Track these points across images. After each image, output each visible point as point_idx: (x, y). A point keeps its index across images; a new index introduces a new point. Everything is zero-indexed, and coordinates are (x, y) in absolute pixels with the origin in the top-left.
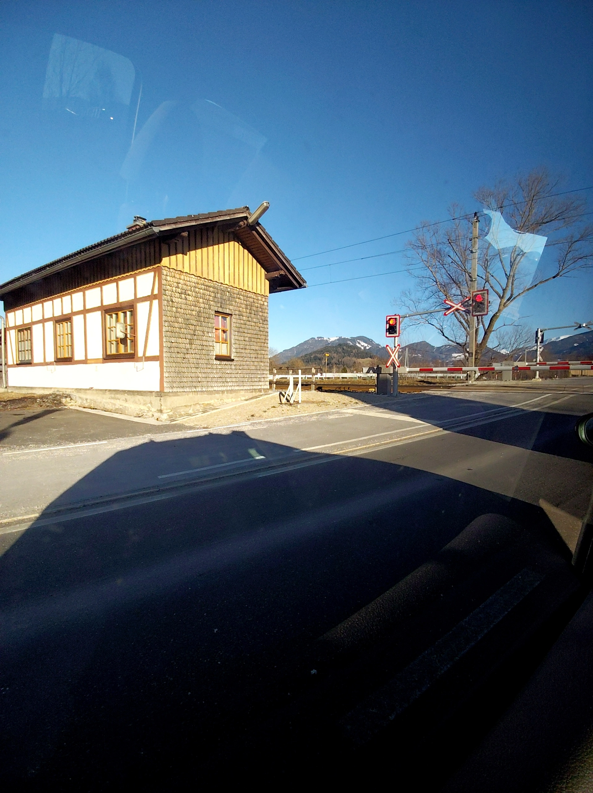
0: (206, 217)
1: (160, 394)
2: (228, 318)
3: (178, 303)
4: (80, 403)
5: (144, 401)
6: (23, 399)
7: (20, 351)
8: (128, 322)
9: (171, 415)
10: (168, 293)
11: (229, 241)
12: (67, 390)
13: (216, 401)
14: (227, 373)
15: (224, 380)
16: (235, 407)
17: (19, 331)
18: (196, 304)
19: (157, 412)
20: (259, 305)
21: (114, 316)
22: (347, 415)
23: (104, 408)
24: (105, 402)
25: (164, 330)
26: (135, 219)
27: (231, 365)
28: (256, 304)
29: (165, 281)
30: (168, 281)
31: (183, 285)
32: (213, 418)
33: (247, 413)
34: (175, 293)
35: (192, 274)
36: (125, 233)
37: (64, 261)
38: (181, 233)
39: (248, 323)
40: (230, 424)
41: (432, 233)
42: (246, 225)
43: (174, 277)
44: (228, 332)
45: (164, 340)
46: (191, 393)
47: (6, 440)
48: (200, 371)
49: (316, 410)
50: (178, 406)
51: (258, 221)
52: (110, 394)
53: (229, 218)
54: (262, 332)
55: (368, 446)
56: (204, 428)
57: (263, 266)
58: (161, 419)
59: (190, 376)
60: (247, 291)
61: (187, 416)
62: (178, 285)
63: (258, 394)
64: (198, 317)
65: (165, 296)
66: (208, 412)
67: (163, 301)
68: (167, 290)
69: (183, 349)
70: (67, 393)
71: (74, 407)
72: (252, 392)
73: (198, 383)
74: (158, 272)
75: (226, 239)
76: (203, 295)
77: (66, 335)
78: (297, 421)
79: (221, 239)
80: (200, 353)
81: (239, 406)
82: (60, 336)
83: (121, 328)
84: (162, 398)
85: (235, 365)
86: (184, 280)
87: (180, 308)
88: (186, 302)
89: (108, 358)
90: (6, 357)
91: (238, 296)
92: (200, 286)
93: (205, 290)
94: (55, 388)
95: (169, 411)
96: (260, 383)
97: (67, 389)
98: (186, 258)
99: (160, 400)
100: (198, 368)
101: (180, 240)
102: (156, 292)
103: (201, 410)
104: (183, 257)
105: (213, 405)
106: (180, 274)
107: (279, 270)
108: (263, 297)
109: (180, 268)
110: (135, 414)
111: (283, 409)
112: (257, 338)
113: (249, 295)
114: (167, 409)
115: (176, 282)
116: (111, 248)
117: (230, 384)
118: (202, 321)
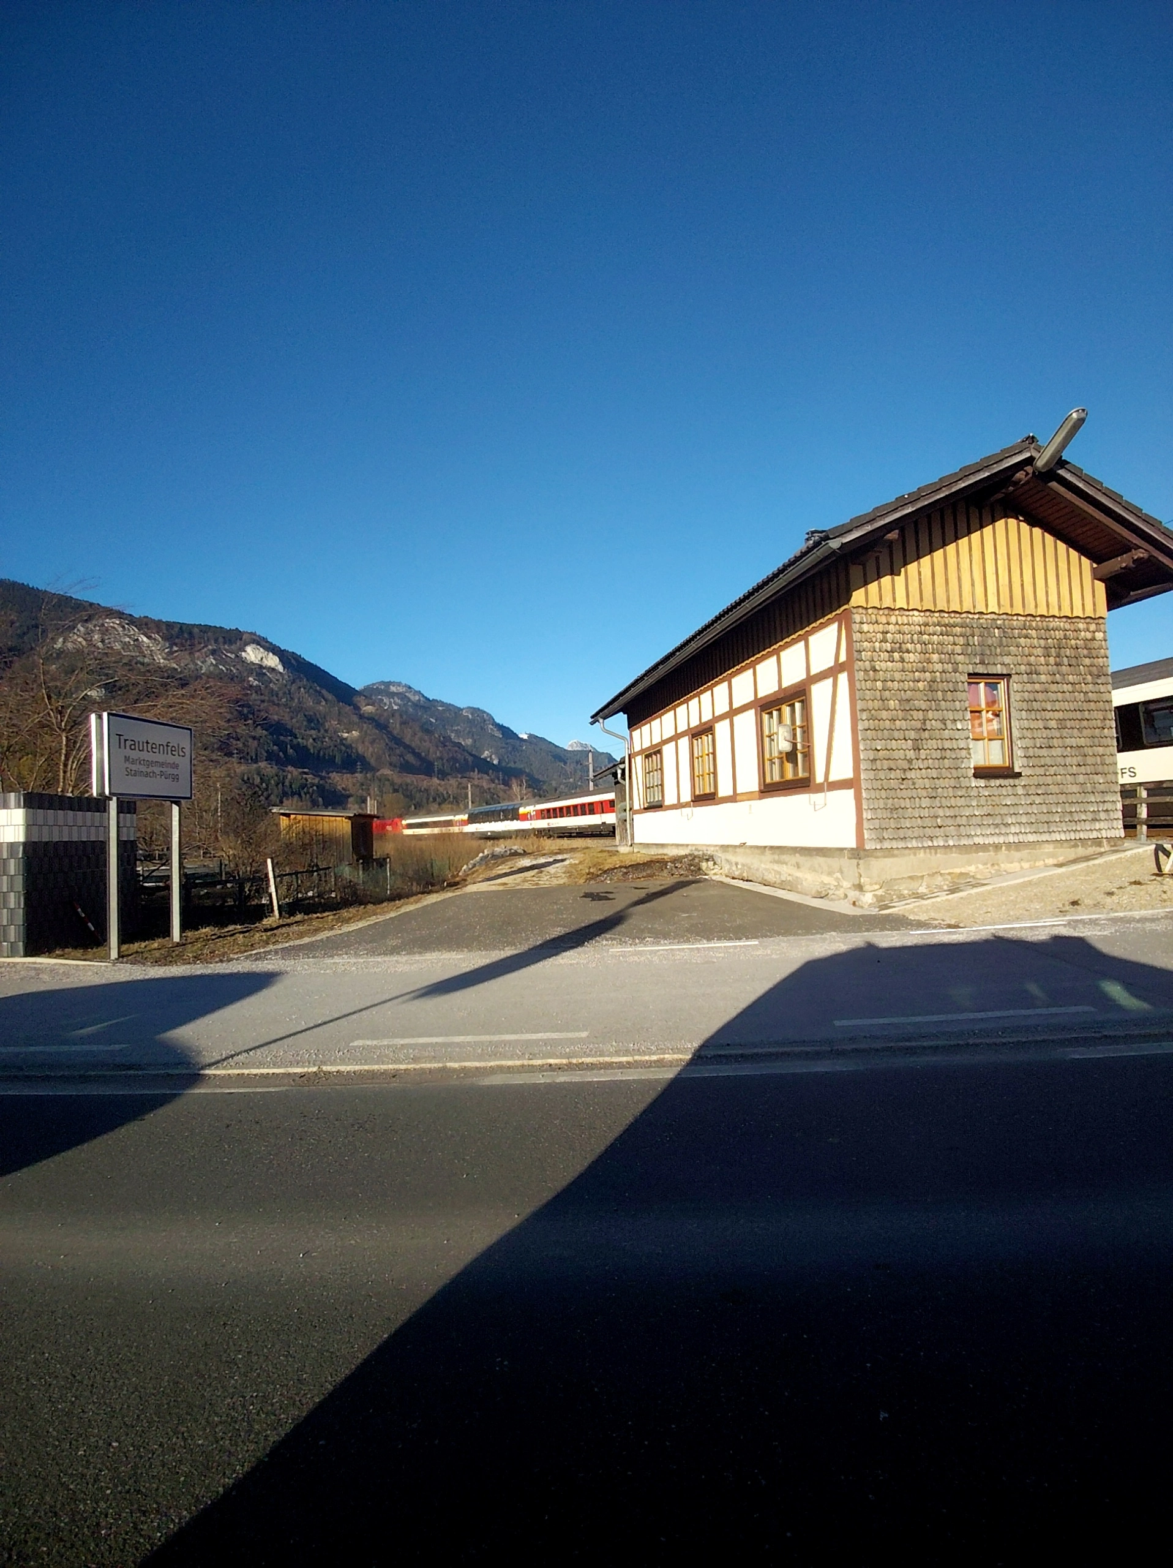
0: (935, 489)
1: (858, 853)
2: (1002, 686)
3: (887, 670)
4: (727, 871)
5: (830, 867)
6: (649, 864)
7: (649, 788)
9: (882, 895)
10: (865, 656)
11: (993, 521)
12: (708, 848)
13: (981, 866)
14: (1006, 805)
15: (998, 820)
16: (1030, 882)
17: (647, 757)
18: (924, 667)
19: (853, 888)
20: (1080, 643)
21: (775, 713)
23: (763, 879)
24: (766, 870)
25: (860, 727)
26: (807, 536)
27: (1015, 785)
28: (1073, 642)
29: (858, 633)
30: (866, 633)
31: (895, 635)
32: (973, 906)
33: (1058, 895)
34: (880, 653)
35: (913, 610)
36: (784, 565)
37: (698, 637)
38: (885, 535)
39: (1054, 687)
40: (1013, 921)
42: (1030, 475)
44: (1004, 714)
45: (861, 747)
46: (922, 850)
47: (619, 928)
48: (941, 803)
50: (894, 877)
51: (1061, 457)
52: (773, 854)
53: (989, 474)
54: (1092, 704)
56: (950, 926)
57: (1083, 551)
58: (860, 903)
59: (917, 816)
60: (1046, 617)
61: (914, 898)
62: (884, 637)
63: (1091, 850)
64: (930, 692)
65: (859, 663)
66: (962, 891)
67: (856, 672)
68: (864, 650)
69: (900, 761)
70: (709, 853)
71: (718, 876)
72: (1076, 846)
73: (938, 829)
74: (846, 621)
75: (987, 517)
76: (940, 646)
77: (707, 757)
79: (974, 522)
80: (937, 767)
81: (1040, 882)
82: (698, 758)
83: (786, 734)
84: (861, 862)
85: (1025, 785)
86: (897, 623)
87: (891, 680)
88: (903, 666)
89: (769, 789)
90: (631, 798)
91: (1025, 631)
92: (931, 629)
93: (943, 636)
94: (693, 845)
95: (877, 887)
96: (1097, 825)
97: (708, 845)
98: (900, 580)
99: (858, 864)
100: (935, 798)
101: (886, 551)
102: (843, 658)
103: (945, 888)
104: (893, 580)
105: (973, 877)
106: (888, 614)
107: (1130, 551)
108: (1092, 621)
109: (887, 602)
110: (813, 892)
111: (1165, 888)
112: (1082, 719)
113: (1051, 625)
114: (871, 884)
115: (881, 630)
116: (763, 599)
117: (1013, 829)
118: (940, 699)
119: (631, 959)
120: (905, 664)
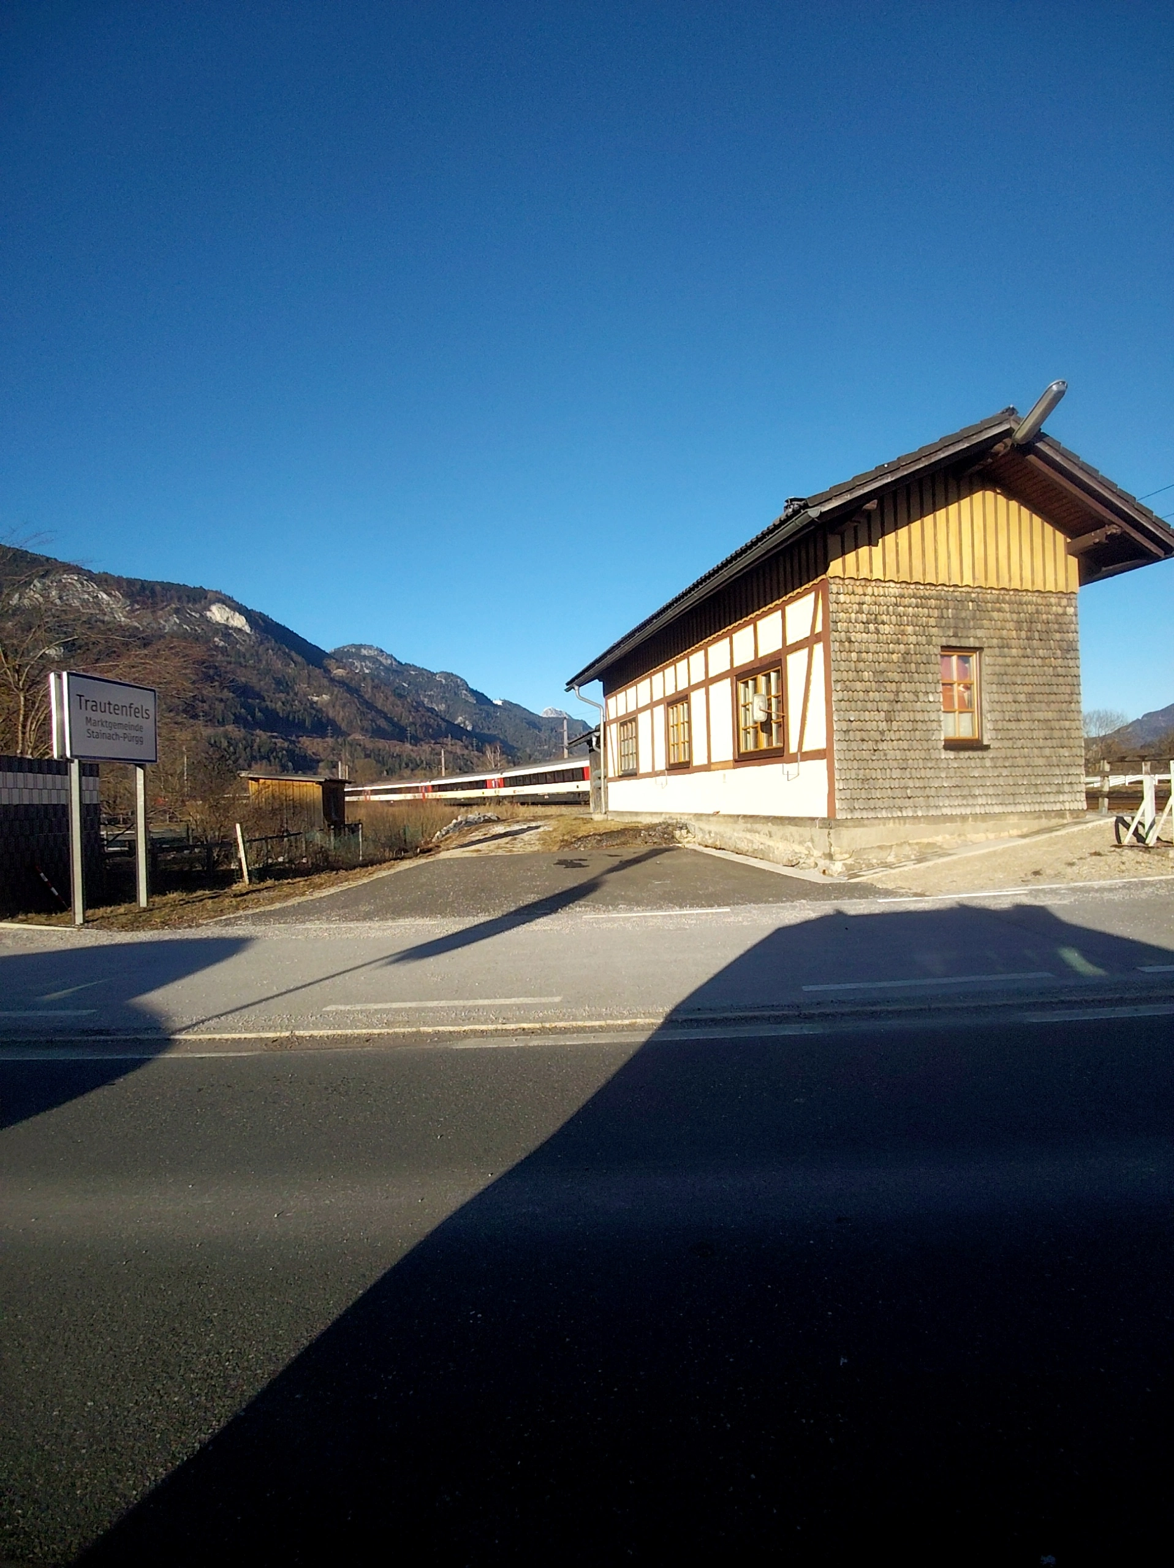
0: (917, 458)
1: (829, 822)
2: (974, 658)
3: (862, 641)
4: (700, 840)
5: (801, 836)
6: (622, 832)
7: (624, 756)
8: (773, 692)
9: (851, 864)
10: (841, 627)
11: (971, 493)
12: (682, 817)
13: (947, 837)
14: (974, 777)
15: (965, 792)
16: (995, 852)
17: (623, 724)
18: (898, 639)
19: (823, 857)
20: (1052, 618)
21: (751, 683)
23: (735, 847)
24: (739, 838)
25: (834, 698)
26: (786, 504)
27: (983, 758)
28: (1044, 616)
29: (834, 604)
30: (842, 604)
31: (871, 606)
32: (939, 875)
33: (1021, 865)
34: (855, 624)
35: (889, 581)
36: (762, 533)
37: (675, 605)
38: (863, 505)
39: (1024, 661)
40: (978, 890)
42: (1009, 447)
43: (853, 593)
44: (975, 688)
45: (835, 718)
46: (892, 821)
47: (592, 896)
48: (911, 774)
50: (863, 847)
51: (1040, 429)
52: (745, 823)
53: (968, 445)
54: (1060, 678)
56: (916, 895)
57: (1058, 525)
58: (830, 871)
59: (887, 787)
60: (1020, 591)
61: (882, 867)
62: (860, 608)
63: (1054, 822)
64: (903, 664)
65: (835, 633)
66: (928, 860)
67: (831, 643)
68: (840, 621)
69: (872, 732)
70: (683, 821)
71: (691, 845)
72: (1040, 817)
73: (907, 800)
74: (823, 590)
75: (965, 488)
76: (914, 619)
77: (682, 725)
78: (1162, 892)
79: (953, 494)
80: (908, 739)
81: (1004, 852)
82: (673, 727)
83: (761, 704)
84: (832, 831)
85: (993, 758)
86: (873, 595)
87: (865, 652)
88: (878, 638)
89: (743, 759)
90: (606, 766)
91: (998, 605)
92: (906, 601)
93: (918, 608)
94: (667, 813)
95: (847, 856)
96: (1061, 798)
97: (683, 814)
98: (877, 551)
99: (829, 834)
100: (906, 769)
101: (863, 521)
102: (819, 628)
103: (913, 857)
104: (870, 551)
105: (940, 847)
106: (865, 585)
107: (1104, 526)
108: (1064, 596)
109: (864, 573)
110: (785, 861)
111: (1124, 859)
112: (1050, 693)
113: (1024, 599)
114: (841, 853)
115: (857, 601)
116: (741, 567)
117: (980, 801)
118: (914, 671)
119: (604, 925)
120: (880, 635)
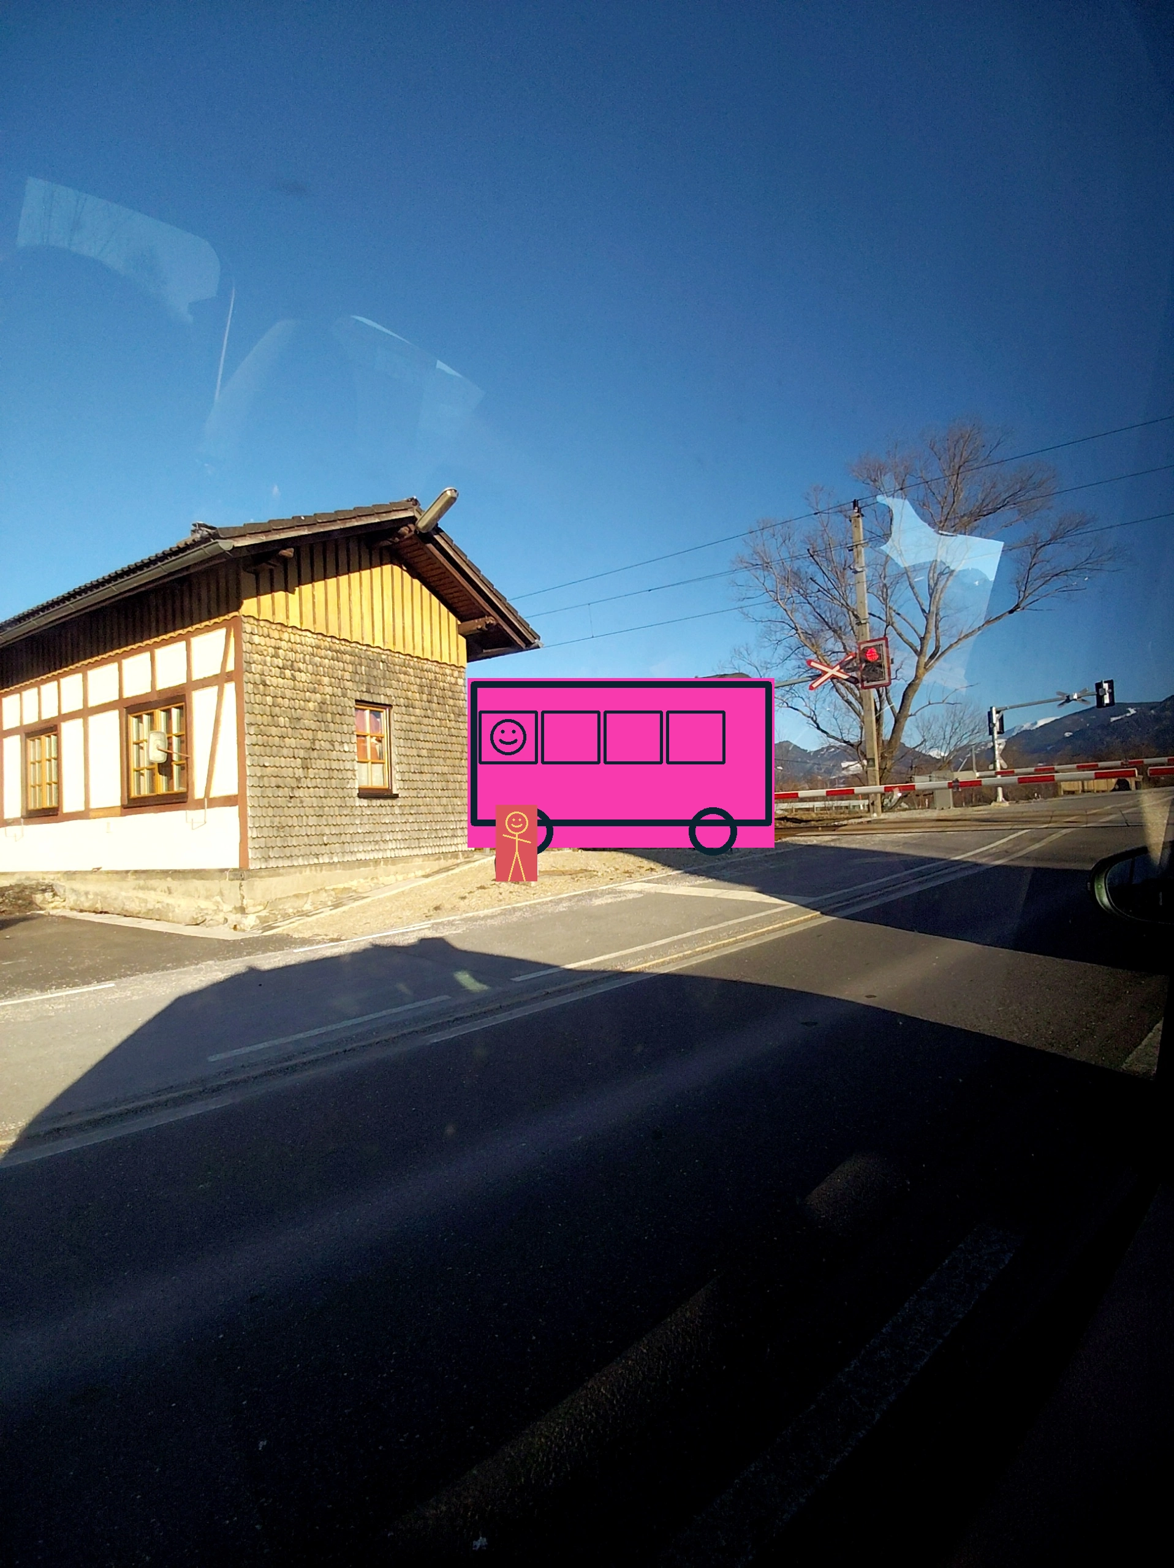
0: (332, 519)
1: (241, 873)
2: (384, 714)
3: (277, 686)
4: (73, 903)
5: (207, 890)
8: (175, 730)
9: (265, 916)
10: (255, 668)
11: (381, 564)
12: (45, 876)
13: (362, 881)
14: (385, 823)
15: (377, 838)
16: (403, 892)
18: (315, 688)
19: (234, 911)
20: (447, 685)
21: (145, 718)
22: (631, 896)
23: (123, 909)
24: (126, 898)
25: (247, 741)
26: (193, 528)
27: (393, 806)
28: (441, 684)
29: (248, 644)
30: (256, 645)
31: (287, 652)
32: (354, 919)
33: (425, 902)
34: (271, 668)
35: (306, 630)
36: (163, 553)
38: (280, 550)
39: (426, 721)
40: (389, 929)
41: (780, 540)
42: (413, 533)
43: (268, 636)
44: (385, 740)
45: (248, 763)
46: (308, 868)
48: (327, 821)
49: (570, 889)
50: (279, 897)
51: (437, 524)
52: (136, 879)
53: (378, 521)
55: (668, 958)
56: (332, 940)
57: (452, 609)
58: (242, 926)
59: (304, 834)
60: (422, 659)
61: (299, 916)
62: (276, 653)
63: (451, 862)
64: (319, 713)
65: (248, 674)
66: (344, 905)
67: (245, 684)
68: (254, 662)
69: (288, 778)
70: (46, 882)
71: (59, 910)
72: (439, 859)
73: (323, 846)
74: (235, 627)
75: (376, 559)
76: (331, 670)
77: (48, 762)
78: (527, 915)
79: (365, 561)
80: (325, 786)
81: (411, 890)
82: (34, 764)
83: (159, 743)
84: (243, 883)
85: (401, 806)
86: (289, 641)
87: (281, 697)
88: (295, 684)
89: (133, 805)
91: (404, 668)
92: (323, 653)
93: (334, 660)
94: (21, 873)
95: (261, 907)
96: (456, 841)
97: (47, 873)
98: (294, 598)
99: (241, 886)
100: (322, 816)
101: (280, 566)
102: (230, 667)
103: (330, 903)
104: (287, 597)
105: (355, 891)
106: (281, 630)
107: (484, 616)
108: (455, 669)
109: (280, 618)
110: (188, 920)
111: (501, 890)
112: (446, 750)
113: (425, 667)
114: (254, 905)
115: (273, 645)
116: (135, 585)
117: (391, 845)
118: (330, 720)
120: (296, 682)
